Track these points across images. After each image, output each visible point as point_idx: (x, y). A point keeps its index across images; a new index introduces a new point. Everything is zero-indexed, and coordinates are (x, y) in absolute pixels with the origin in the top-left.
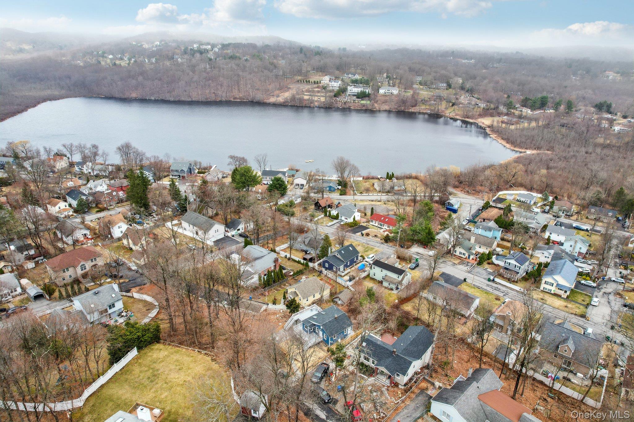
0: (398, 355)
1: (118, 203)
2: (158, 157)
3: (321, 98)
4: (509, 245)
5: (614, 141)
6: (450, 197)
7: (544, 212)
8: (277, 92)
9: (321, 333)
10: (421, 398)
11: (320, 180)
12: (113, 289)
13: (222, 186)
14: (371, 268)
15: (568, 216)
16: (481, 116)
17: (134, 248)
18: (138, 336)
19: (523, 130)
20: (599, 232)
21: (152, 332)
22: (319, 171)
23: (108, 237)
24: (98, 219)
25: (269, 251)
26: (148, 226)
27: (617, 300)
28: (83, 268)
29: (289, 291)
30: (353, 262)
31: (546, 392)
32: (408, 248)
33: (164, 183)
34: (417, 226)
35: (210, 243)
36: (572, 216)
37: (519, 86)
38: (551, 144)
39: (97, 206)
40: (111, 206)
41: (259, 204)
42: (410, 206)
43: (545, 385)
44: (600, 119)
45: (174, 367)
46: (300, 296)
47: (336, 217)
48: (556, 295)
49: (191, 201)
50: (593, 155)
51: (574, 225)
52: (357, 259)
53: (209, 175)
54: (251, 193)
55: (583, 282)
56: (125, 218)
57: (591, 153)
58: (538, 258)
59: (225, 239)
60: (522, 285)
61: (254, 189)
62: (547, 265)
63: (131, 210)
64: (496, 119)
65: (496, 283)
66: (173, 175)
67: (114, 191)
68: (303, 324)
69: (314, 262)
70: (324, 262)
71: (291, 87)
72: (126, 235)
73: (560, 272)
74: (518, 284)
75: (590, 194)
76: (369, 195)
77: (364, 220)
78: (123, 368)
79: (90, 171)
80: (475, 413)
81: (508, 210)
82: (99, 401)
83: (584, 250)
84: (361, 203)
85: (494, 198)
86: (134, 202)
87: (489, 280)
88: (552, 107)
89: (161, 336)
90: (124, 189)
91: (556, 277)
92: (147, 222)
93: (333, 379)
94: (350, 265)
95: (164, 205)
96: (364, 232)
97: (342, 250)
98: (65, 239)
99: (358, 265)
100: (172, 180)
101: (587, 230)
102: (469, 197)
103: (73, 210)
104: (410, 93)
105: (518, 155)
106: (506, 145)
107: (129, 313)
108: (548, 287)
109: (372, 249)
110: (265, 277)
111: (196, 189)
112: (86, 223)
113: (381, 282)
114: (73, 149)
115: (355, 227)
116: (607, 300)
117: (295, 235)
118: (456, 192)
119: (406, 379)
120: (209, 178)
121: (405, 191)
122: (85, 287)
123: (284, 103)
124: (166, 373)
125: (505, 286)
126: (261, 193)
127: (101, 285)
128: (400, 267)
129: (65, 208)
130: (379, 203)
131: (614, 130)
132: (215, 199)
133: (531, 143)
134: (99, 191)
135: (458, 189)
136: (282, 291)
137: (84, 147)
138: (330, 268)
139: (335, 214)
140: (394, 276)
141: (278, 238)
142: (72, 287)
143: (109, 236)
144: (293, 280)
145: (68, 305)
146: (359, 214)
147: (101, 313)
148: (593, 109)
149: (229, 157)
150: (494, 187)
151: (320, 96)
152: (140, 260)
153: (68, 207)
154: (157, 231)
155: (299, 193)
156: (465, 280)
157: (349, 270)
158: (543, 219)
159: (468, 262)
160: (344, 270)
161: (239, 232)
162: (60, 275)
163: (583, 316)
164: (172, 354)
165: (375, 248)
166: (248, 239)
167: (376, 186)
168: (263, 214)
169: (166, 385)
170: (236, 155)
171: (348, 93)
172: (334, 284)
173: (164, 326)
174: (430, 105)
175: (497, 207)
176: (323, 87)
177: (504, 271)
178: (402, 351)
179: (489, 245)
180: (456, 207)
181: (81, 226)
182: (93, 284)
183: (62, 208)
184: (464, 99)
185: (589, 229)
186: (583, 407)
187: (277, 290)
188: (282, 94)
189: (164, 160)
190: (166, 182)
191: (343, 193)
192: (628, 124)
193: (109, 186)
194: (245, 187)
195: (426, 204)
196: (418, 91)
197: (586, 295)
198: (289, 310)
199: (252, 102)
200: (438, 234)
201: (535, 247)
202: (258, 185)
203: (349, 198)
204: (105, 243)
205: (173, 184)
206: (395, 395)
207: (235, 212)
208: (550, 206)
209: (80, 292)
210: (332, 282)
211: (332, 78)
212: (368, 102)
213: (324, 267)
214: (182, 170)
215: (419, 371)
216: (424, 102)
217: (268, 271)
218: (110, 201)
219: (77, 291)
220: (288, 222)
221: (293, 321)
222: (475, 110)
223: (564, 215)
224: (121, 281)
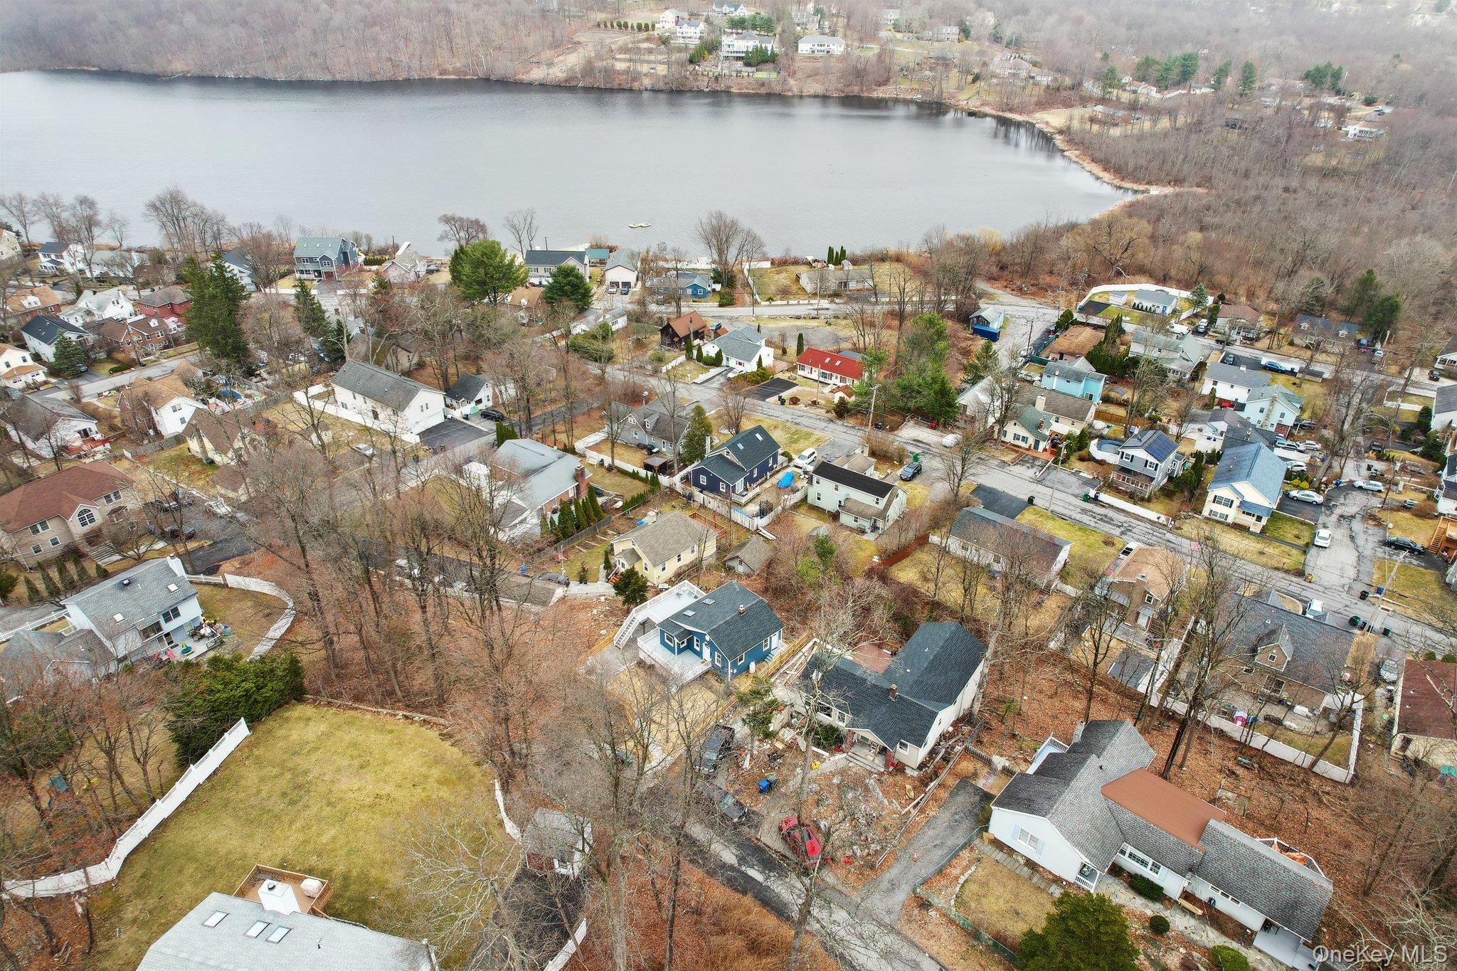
0: (901, 697)
1: (166, 347)
2: (259, 227)
3: (656, 68)
4: (1121, 412)
5: (1347, 161)
6: (982, 304)
7: (1196, 332)
8: (547, 54)
9: (706, 652)
10: (964, 800)
11: (669, 270)
12: (170, 570)
13: (429, 292)
14: (810, 481)
15: (1250, 341)
16: (1042, 105)
17: (218, 459)
18: (247, 691)
19: (1141, 137)
20: (1319, 374)
21: (281, 678)
22: (665, 249)
23: (147, 434)
24: (118, 389)
25: (561, 453)
26: (249, 402)
27: (1370, 532)
28: (85, 518)
29: (618, 548)
30: (765, 470)
31: (1232, 754)
32: (893, 429)
33: (281, 291)
34: (911, 376)
35: (412, 439)
36: (1258, 339)
37: (1129, 28)
38: (1206, 172)
39: (110, 357)
40: (147, 355)
41: (524, 336)
42: (889, 327)
43: (1231, 740)
44: (1316, 108)
45: (345, 763)
46: (645, 560)
47: (716, 361)
48: (1238, 527)
49: (353, 333)
50: (1301, 194)
51: (1264, 361)
52: (775, 461)
53: (393, 269)
54: (503, 309)
55: (1294, 493)
56: (188, 383)
57: (1295, 191)
58: (1192, 442)
59: (449, 424)
60: (1160, 507)
61: (509, 298)
62: (1215, 457)
63: (201, 364)
64: (1078, 112)
65: (1103, 505)
66: (302, 272)
67: (154, 316)
68: (662, 633)
69: (672, 475)
70: (697, 473)
71: (582, 39)
72: (193, 429)
73: (1248, 475)
74: (1151, 505)
75: (1298, 288)
76: (788, 304)
77: (783, 365)
78: (215, 773)
79: (81, 266)
80: (1097, 829)
81: (1115, 330)
82: (160, 863)
83: (1289, 421)
84: (772, 325)
85: (1082, 303)
86: (208, 344)
87: (1086, 498)
88: (1207, 80)
89: (306, 682)
90: (178, 310)
91: (1239, 486)
92: (248, 392)
93: (747, 764)
94: (760, 476)
95: (286, 347)
96: (786, 394)
97: (738, 441)
98: (30, 444)
99: (780, 476)
100: (302, 284)
101: (1292, 373)
102: (1023, 302)
103: (45, 369)
104: (872, 50)
105: (1130, 198)
106: (1101, 174)
107: (220, 626)
108: (1220, 509)
109: (808, 436)
110: (556, 517)
111: (363, 303)
112: (84, 400)
113: (835, 516)
114: (26, 210)
115: (764, 383)
116: (1348, 532)
117: (622, 408)
118: (991, 290)
119: (922, 753)
120: (393, 275)
121: (875, 291)
122: (98, 567)
123: (566, 81)
124: (326, 778)
125: (1123, 511)
126: (528, 309)
127: (140, 560)
128: (877, 476)
129: (23, 364)
130: (814, 323)
131: (1347, 133)
132: (414, 327)
133: (1160, 169)
134: (111, 319)
135: (997, 284)
136: (600, 549)
137: (57, 204)
138: (712, 487)
139: (713, 354)
140: (866, 499)
141: (580, 419)
142: (62, 570)
143: (151, 432)
144: (623, 521)
145: (54, 616)
146: (771, 351)
147: (145, 633)
148: (1300, 85)
149: (440, 219)
150: (1081, 277)
151: (654, 62)
152: (235, 490)
153: (30, 362)
154: (273, 415)
155: (620, 305)
156: (1031, 501)
157: (758, 490)
158: (1196, 349)
159: (1035, 459)
160: (746, 489)
161: (481, 407)
162: (25, 541)
163: (1300, 573)
164: (339, 728)
165: (817, 432)
166: (505, 424)
167: (806, 282)
168: (536, 359)
169: (329, 809)
170: (459, 214)
171: (724, 51)
172: (725, 526)
173: (311, 657)
174: (920, 81)
175: (1088, 325)
176: (660, 38)
177: (1119, 477)
178: (911, 687)
179: (1078, 415)
180: (994, 327)
181: (73, 410)
182: (117, 557)
183: (13, 365)
184: (1000, 62)
185: (1296, 370)
186: (1315, 784)
187: (586, 547)
188: (561, 58)
189: (275, 233)
190: (286, 289)
191: (726, 301)
192: (1378, 119)
193: (136, 303)
194: (486, 294)
195: (931, 322)
196: (891, 46)
197: (1302, 523)
198: (621, 598)
199: (487, 80)
200: (960, 391)
201: (1184, 417)
202: (520, 289)
203: (741, 314)
204: (141, 450)
205: (304, 294)
206: (899, 793)
207: (466, 357)
208: (1207, 319)
209: (86, 581)
210: (719, 521)
211: (681, 14)
212: (774, 75)
213: (697, 484)
214: (324, 258)
215: (951, 729)
216: (906, 72)
217: (562, 503)
218: (145, 343)
219: (76, 577)
220: (601, 380)
221: (635, 625)
222: (1028, 91)
223: (1239, 338)
224: (192, 545)
